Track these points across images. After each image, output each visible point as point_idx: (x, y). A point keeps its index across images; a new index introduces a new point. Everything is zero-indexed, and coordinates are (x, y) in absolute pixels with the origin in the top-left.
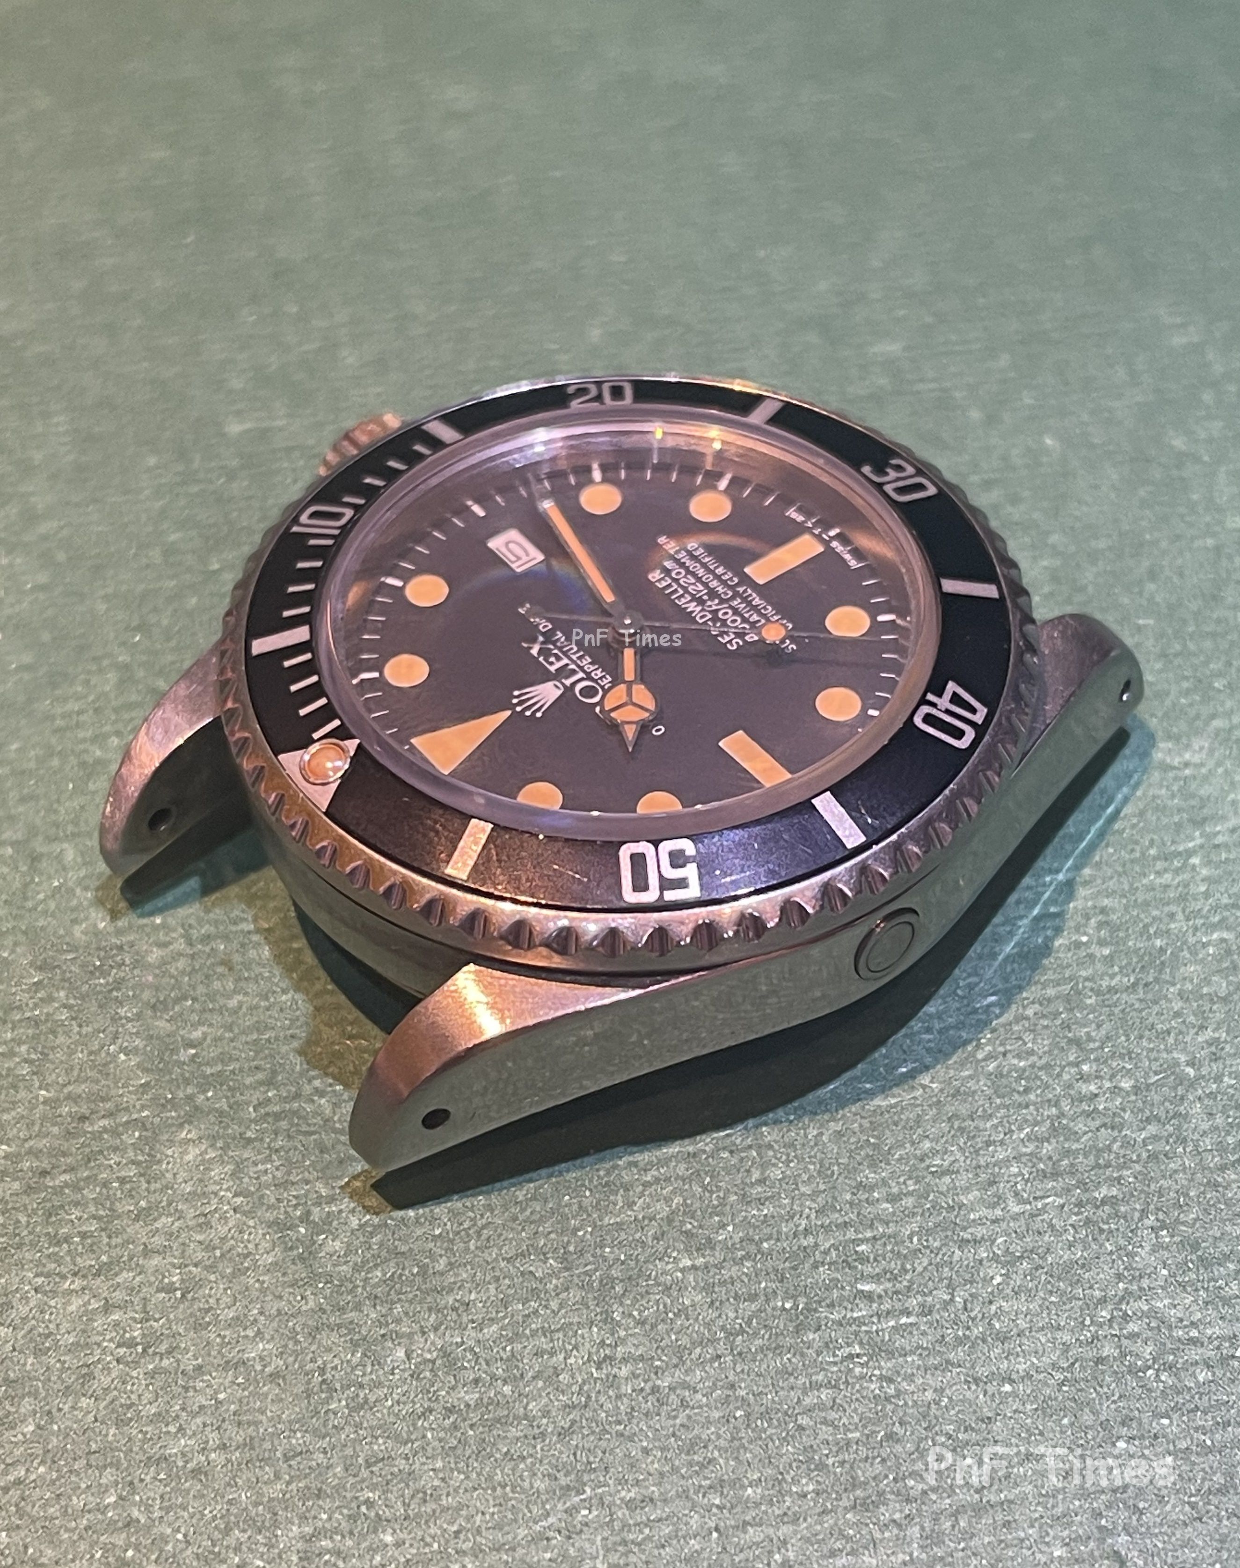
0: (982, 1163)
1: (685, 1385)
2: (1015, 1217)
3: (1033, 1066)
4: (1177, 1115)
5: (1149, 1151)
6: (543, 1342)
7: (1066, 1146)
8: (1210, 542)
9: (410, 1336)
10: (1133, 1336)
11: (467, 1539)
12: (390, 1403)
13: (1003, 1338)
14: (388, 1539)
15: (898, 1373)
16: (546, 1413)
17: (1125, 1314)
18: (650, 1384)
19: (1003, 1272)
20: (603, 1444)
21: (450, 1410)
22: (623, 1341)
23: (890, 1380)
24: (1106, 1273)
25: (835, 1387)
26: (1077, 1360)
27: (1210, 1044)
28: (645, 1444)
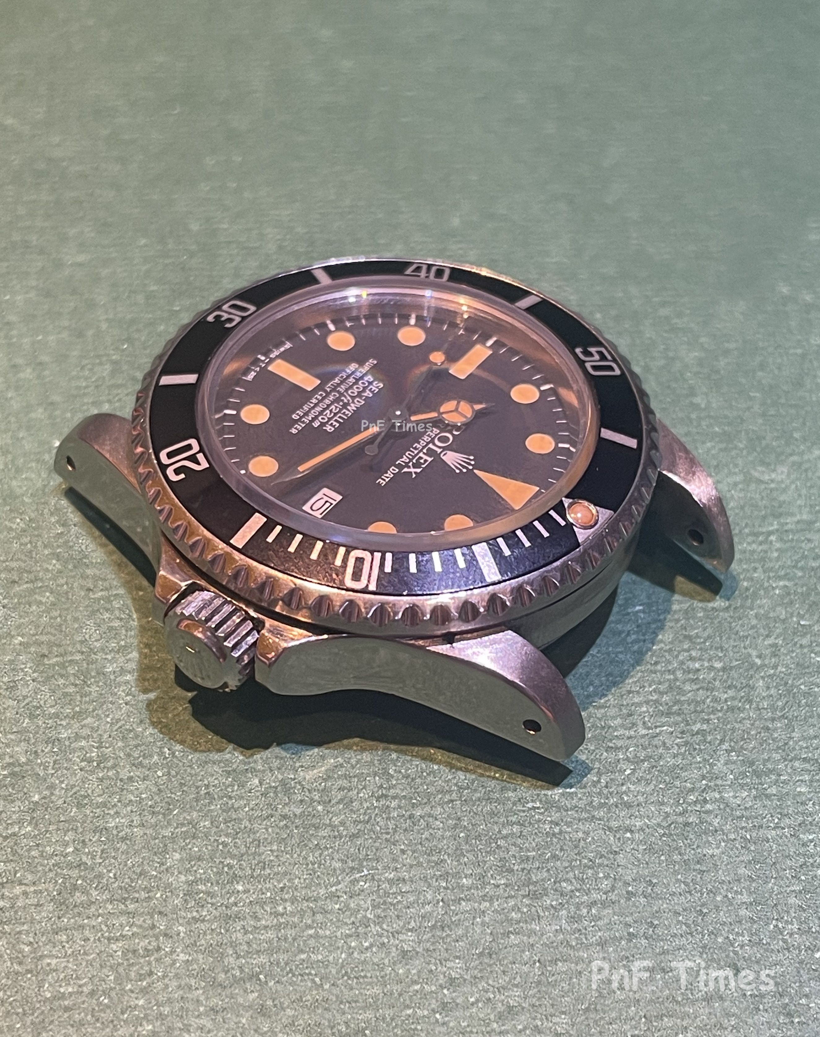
0: (625, 703)
1: (430, 815)
2: (643, 736)
3: (661, 649)
4: (748, 685)
5: (728, 705)
6: (345, 783)
7: (677, 697)
8: (799, 351)
9: (264, 771)
10: (708, 812)
11: (288, 893)
12: (247, 809)
13: (628, 806)
14: (240, 888)
15: (562, 820)
16: (342, 823)
17: (705, 798)
18: (408, 813)
19: (632, 767)
20: (377, 844)
21: (284, 817)
22: (394, 787)
23: (557, 824)
24: (696, 774)
25: (522, 825)
26: (672, 823)
27: (771, 646)
28: (402, 847)
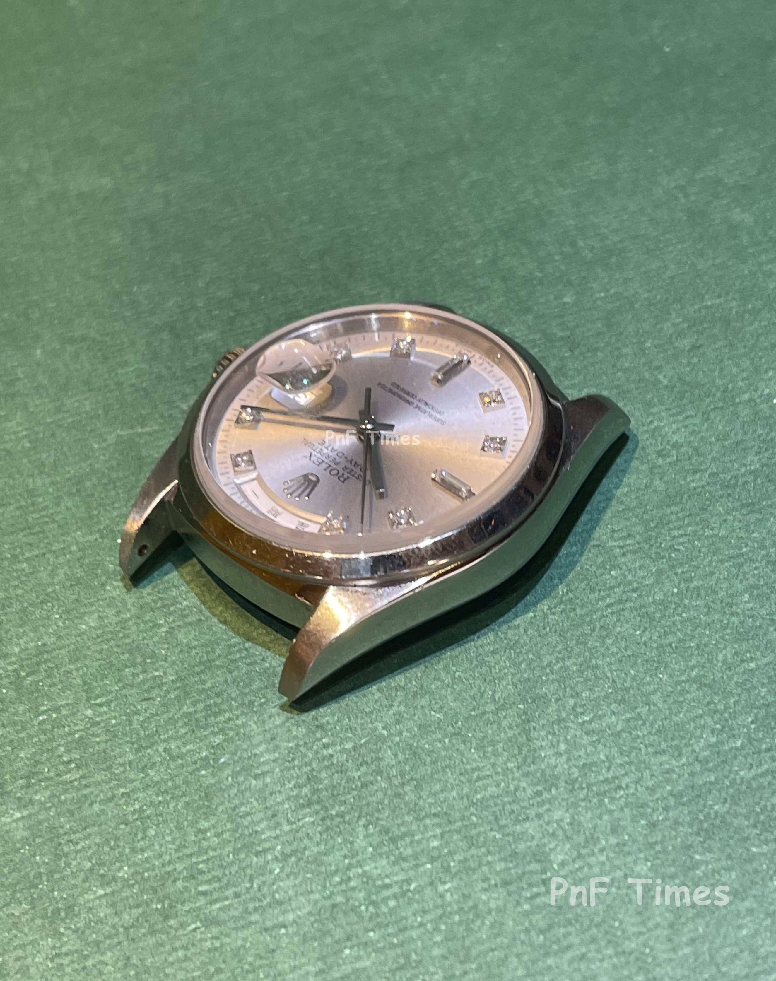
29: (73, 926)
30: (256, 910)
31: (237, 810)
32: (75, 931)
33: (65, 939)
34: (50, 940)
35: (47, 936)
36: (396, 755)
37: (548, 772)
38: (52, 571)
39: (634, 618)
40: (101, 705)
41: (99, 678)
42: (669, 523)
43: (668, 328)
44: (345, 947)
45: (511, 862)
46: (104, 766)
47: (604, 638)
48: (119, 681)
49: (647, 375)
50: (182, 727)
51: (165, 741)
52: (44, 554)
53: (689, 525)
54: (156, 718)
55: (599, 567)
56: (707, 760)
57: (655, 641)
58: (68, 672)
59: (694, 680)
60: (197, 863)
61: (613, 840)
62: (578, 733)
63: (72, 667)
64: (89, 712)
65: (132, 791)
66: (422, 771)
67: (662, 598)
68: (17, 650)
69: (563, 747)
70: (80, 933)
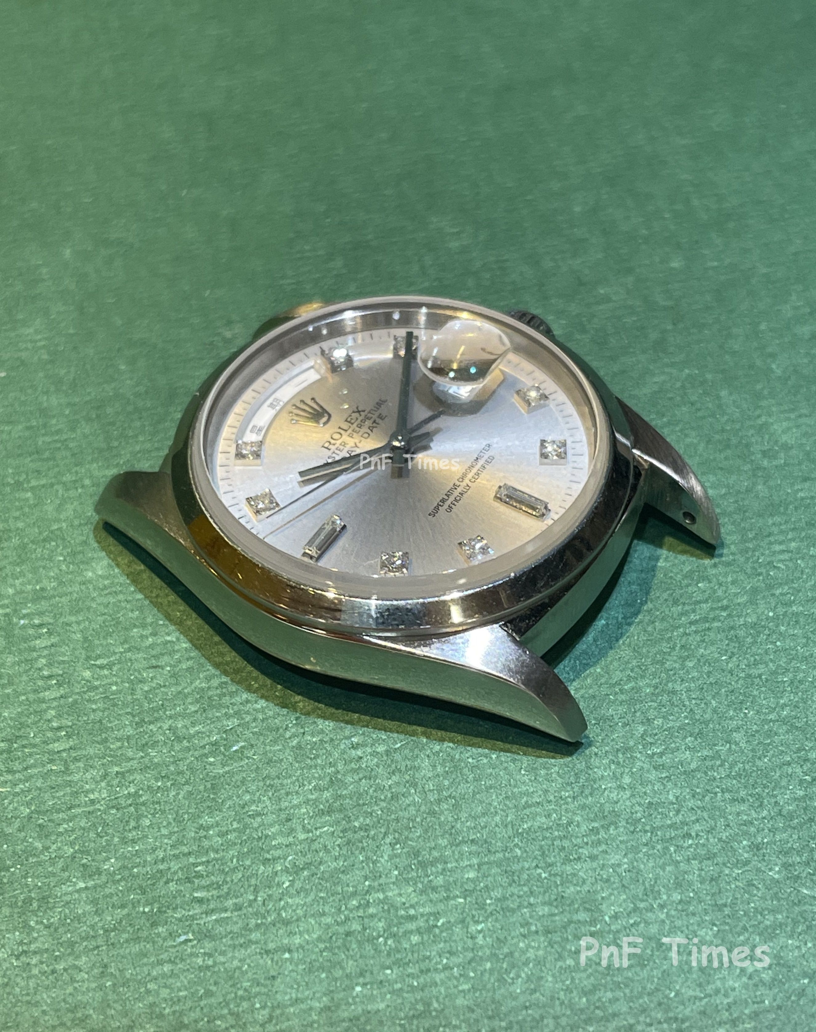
29: (45, 921)
30: (258, 926)
31: (247, 809)
32: (47, 927)
33: (35, 935)
34: (17, 933)
35: (15, 929)
36: (434, 766)
37: (608, 808)
38: (60, 505)
39: (721, 640)
40: (101, 667)
41: (102, 634)
42: (770, 535)
43: (787, 311)
44: (357, 984)
45: (556, 907)
46: (99, 739)
47: (684, 659)
48: (125, 641)
49: (758, 363)
50: (191, 704)
51: (171, 717)
52: (52, 485)
53: (793, 540)
54: (162, 689)
55: (685, 577)
56: (791, 816)
57: (743, 670)
58: (67, 624)
59: (784, 721)
60: (195, 865)
61: (677, 897)
62: (645, 766)
63: (73, 619)
64: (87, 674)
65: (128, 771)
66: (463, 788)
67: (755, 620)
68: (11, 591)
69: (627, 780)
70: (52, 929)
